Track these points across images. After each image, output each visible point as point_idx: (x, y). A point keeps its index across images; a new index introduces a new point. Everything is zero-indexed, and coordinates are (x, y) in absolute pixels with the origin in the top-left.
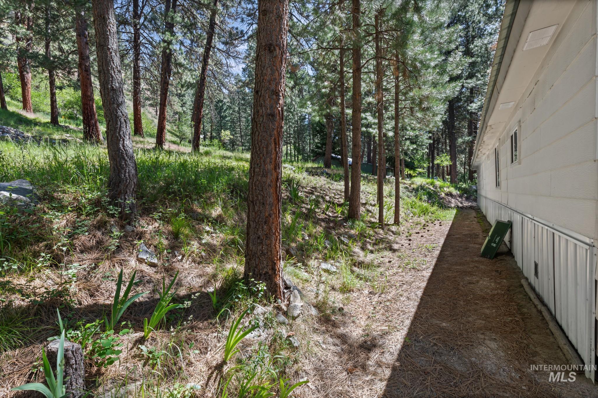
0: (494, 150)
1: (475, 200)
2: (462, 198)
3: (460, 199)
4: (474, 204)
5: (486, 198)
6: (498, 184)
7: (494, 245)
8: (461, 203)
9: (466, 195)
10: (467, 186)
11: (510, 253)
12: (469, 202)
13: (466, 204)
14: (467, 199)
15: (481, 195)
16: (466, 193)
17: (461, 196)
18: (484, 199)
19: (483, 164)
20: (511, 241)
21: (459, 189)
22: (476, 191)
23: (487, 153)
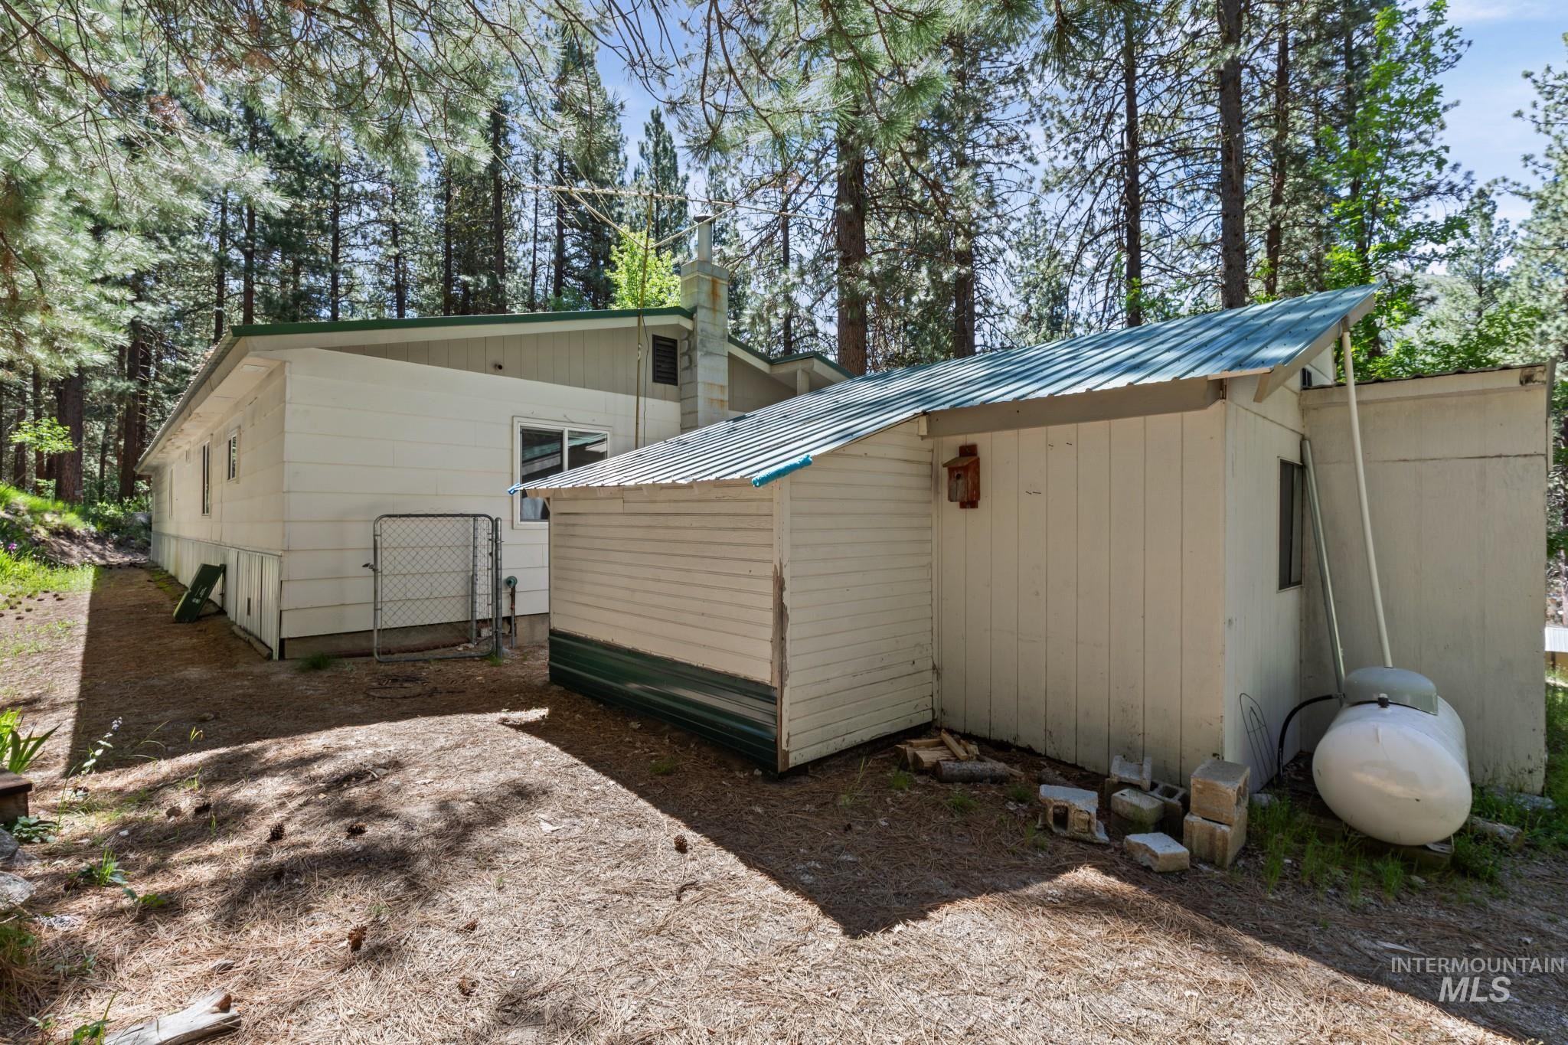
0: (199, 447)
1: (145, 549)
2: (103, 544)
3: (98, 547)
4: (141, 559)
5: (177, 538)
6: (205, 510)
7: (197, 601)
8: (103, 557)
9: (115, 537)
10: (121, 514)
11: (222, 611)
12: (125, 555)
13: (116, 558)
14: (119, 546)
15: (161, 535)
16: (116, 531)
17: (99, 539)
18: (173, 542)
19: (174, 467)
20: (223, 595)
21: (95, 519)
22: (148, 527)
23: (187, 447)
